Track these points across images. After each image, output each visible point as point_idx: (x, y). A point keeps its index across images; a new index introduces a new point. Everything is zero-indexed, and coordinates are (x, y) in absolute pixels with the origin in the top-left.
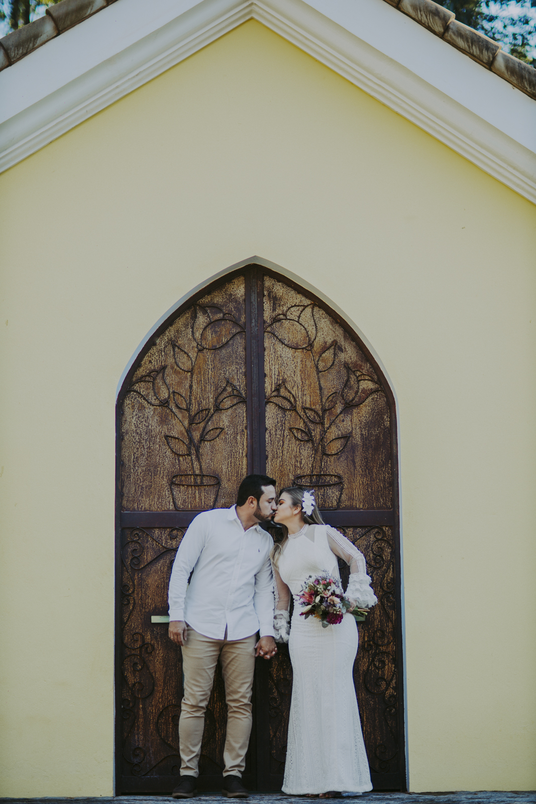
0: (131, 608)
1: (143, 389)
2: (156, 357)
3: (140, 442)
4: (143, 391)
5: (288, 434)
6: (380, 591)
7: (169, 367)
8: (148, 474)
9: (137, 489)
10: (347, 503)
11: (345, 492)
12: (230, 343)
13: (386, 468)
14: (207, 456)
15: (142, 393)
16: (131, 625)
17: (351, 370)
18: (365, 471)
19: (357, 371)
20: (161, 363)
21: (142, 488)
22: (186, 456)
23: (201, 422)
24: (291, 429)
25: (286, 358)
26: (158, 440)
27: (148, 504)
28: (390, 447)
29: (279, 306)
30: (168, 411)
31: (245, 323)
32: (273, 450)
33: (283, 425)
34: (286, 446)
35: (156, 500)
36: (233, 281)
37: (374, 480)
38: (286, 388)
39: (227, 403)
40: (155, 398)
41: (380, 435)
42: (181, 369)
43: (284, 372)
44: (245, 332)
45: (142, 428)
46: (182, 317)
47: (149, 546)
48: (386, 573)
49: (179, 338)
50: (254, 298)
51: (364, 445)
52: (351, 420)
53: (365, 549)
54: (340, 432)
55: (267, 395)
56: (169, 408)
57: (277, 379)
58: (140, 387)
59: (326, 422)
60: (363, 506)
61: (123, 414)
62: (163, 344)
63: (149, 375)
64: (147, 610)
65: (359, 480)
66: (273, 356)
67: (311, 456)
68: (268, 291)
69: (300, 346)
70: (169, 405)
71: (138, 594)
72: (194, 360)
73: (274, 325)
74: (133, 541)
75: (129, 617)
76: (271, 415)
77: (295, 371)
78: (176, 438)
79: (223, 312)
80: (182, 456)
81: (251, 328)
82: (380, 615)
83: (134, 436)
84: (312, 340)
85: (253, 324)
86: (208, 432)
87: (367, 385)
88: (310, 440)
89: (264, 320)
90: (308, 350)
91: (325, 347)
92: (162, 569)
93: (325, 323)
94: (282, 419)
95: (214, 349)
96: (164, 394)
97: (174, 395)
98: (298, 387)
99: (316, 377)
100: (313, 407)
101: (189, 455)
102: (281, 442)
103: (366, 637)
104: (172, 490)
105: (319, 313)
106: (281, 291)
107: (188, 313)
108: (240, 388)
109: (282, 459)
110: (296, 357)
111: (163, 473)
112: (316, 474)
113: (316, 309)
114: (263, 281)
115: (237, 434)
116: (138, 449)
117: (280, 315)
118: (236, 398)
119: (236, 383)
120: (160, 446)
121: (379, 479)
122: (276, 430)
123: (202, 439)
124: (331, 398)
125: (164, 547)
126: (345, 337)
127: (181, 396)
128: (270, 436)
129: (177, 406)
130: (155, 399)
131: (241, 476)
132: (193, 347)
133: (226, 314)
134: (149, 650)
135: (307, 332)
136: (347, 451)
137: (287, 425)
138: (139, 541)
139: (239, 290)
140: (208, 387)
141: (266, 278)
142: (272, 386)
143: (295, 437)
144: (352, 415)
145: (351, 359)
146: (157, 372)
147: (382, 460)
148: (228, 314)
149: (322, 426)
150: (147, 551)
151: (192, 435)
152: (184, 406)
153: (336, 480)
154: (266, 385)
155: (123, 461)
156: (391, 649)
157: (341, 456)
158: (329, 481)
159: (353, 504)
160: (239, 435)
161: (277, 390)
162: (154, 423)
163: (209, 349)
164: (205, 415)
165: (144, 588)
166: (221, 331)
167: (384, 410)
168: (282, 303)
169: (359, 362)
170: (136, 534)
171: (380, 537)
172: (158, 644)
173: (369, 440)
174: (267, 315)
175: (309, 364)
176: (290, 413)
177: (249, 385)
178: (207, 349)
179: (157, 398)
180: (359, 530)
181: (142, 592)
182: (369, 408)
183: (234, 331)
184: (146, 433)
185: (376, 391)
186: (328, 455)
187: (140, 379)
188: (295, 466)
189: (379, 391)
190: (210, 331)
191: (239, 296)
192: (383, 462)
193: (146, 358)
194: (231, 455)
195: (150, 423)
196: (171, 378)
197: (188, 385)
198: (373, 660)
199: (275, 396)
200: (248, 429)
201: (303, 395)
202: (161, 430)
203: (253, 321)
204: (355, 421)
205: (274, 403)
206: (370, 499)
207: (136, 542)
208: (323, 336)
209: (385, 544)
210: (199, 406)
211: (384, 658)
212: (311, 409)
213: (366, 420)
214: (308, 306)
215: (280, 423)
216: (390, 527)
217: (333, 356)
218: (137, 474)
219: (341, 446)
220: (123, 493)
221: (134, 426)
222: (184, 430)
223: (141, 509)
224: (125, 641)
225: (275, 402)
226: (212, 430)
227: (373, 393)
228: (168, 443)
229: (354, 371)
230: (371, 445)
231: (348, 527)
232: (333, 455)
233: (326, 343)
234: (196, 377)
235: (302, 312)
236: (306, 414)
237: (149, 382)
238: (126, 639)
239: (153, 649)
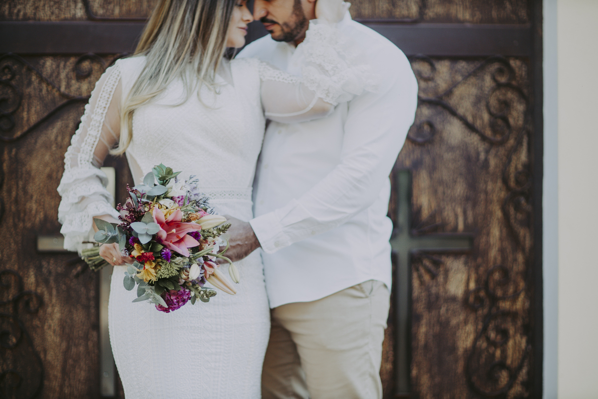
47: (33, 93)
48: (515, 153)
60: (471, 16)
64: (29, 225)
71: (9, 192)
92: (59, 139)
125: (63, 96)
134: (33, 304)
138: (13, 83)
150: (28, 104)
170: (7, 67)
171: (503, 80)
172: (51, 294)
180: (462, 65)
181: (18, 188)
198: (485, 329)
209: (512, 95)
211: (506, 325)
216: (524, 60)
231: (440, 58)
239: (41, 303)
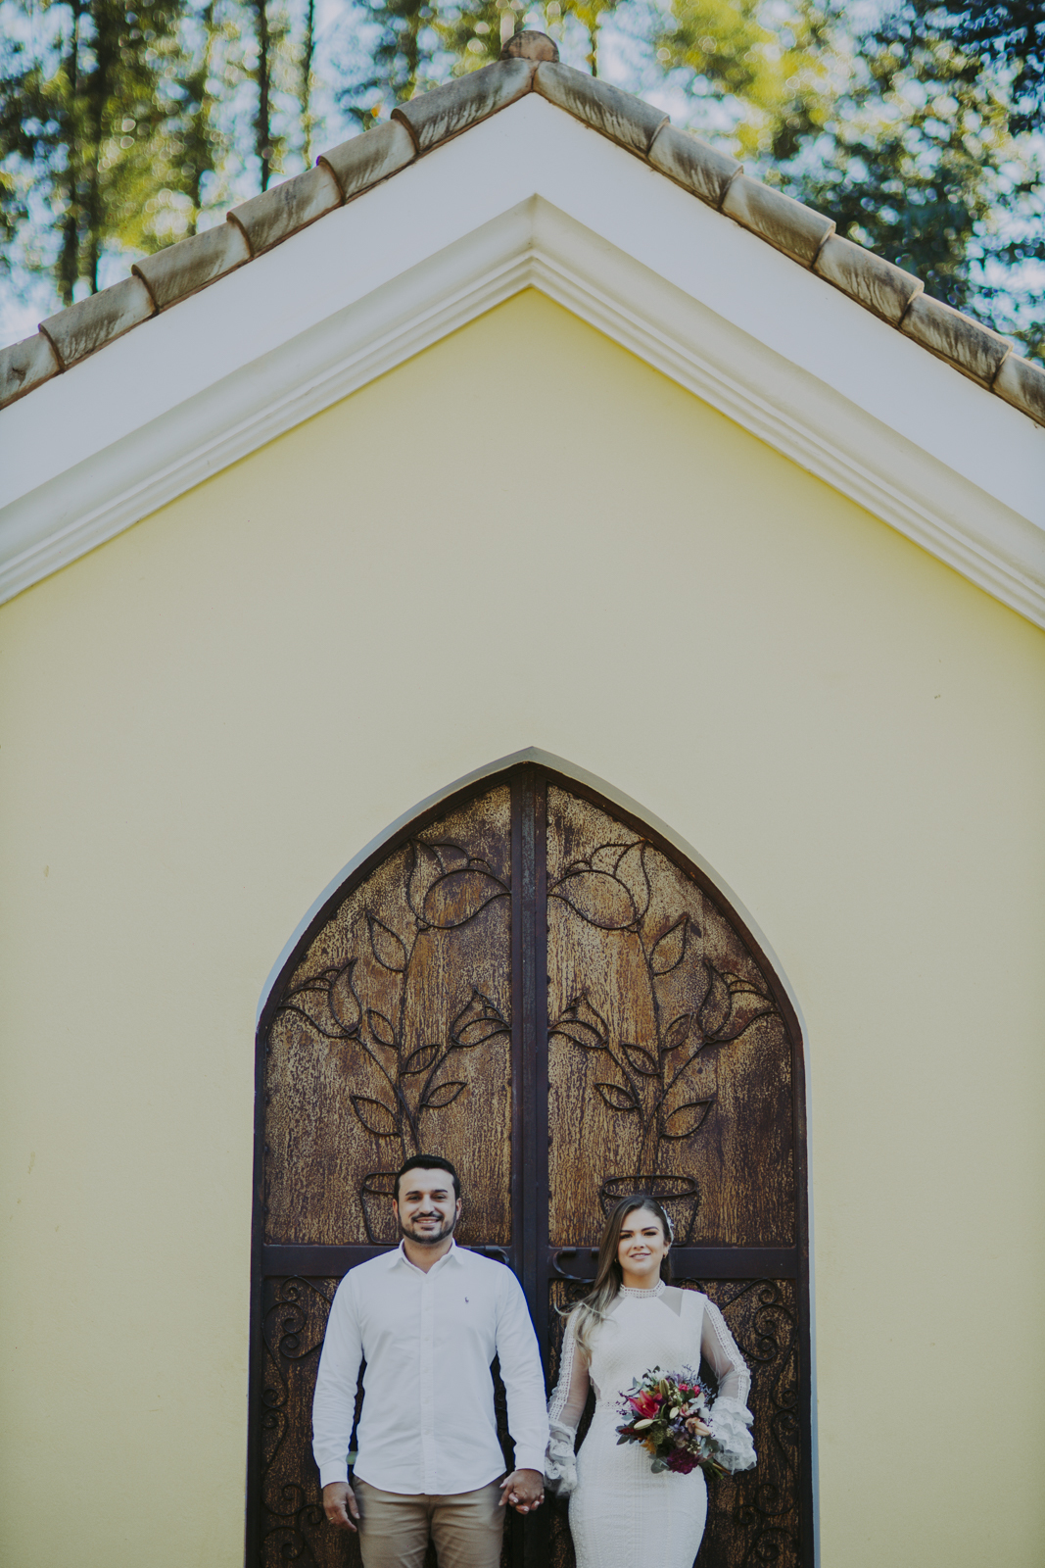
0: (280, 1434)
1: (309, 1004)
2: (335, 942)
3: (301, 1108)
4: (310, 1008)
5: (591, 1096)
6: (769, 1408)
7: (361, 962)
8: (318, 1170)
9: (295, 1201)
10: (707, 1233)
11: (702, 1211)
12: (482, 915)
13: (783, 1164)
14: (433, 1137)
15: (307, 1012)
16: (280, 1468)
17: (717, 972)
18: (743, 1170)
19: (728, 973)
20: (346, 954)
21: (305, 1199)
22: (392, 1138)
23: (423, 1070)
24: (597, 1087)
25: (590, 947)
26: (338, 1105)
27: (314, 1229)
28: (792, 1125)
29: (578, 845)
30: (357, 1049)
31: (510, 878)
32: (561, 1127)
33: (582, 1077)
34: (587, 1118)
35: (332, 1222)
36: (488, 795)
37: (759, 1189)
38: (589, 1006)
39: (474, 1034)
40: (333, 1021)
41: (772, 1099)
42: (384, 966)
43: (586, 975)
44: (510, 895)
45: (307, 1082)
46: (387, 864)
47: (317, 1313)
48: (782, 1371)
49: (381, 905)
50: (528, 829)
51: (741, 1119)
52: (716, 1069)
53: (740, 1324)
54: (693, 1094)
55: (552, 1018)
56: (360, 1043)
57: (572, 987)
58: (304, 1001)
59: (666, 1074)
60: (738, 1239)
61: (270, 1053)
62: (349, 916)
63: (321, 977)
65: (729, 1188)
66: (564, 942)
67: (637, 1140)
68: (556, 815)
69: (617, 923)
70: (359, 1036)
71: (293, 1408)
72: (410, 949)
73: (567, 883)
74: (286, 1303)
75: (275, 1454)
76: (559, 1057)
77: (606, 973)
78: (372, 1102)
79: (468, 857)
80: (384, 1136)
81: (522, 886)
82: (768, 1455)
83: (290, 1097)
84: (641, 912)
85: (527, 880)
86: (436, 1090)
87: (747, 1001)
88: (636, 1107)
89: (547, 873)
90: (632, 932)
91: (665, 926)
93: (666, 880)
94: (580, 1066)
95: (451, 927)
96: (351, 1015)
97: (370, 1018)
98: (612, 1004)
99: (649, 984)
100: (641, 1044)
101: (397, 1135)
102: (578, 1111)
103: (741, 1498)
104: (363, 1203)
105: (654, 859)
106: (582, 816)
107: (400, 856)
108: (499, 1004)
109: (579, 1145)
110: (609, 945)
111: (347, 1169)
112: (645, 1174)
113: (649, 852)
114: (546, 796)
115: (493, 1094)
116: (297, 1121)
117: (578, 862)
118: (491, 1024)
119: (491, 995)
120: (340, 1116)
121: (769, 1187)
122: (569, 1088)
123: (424, 1104)
124: (676, 1027)
126: (705, 907)
127: (384, 1019)
128: (557, 1100)
129: (376, 1039)
130: (333, 1025)
131: (498, 1176)
132: (408, 923)
133: (474, 859)
134: (315, 1517)
135: (631, 897)
136: (708, 1132)
137: (591, 1079)
138: (298, 1303)
139: (499, 812)
140: (437, 1002)
141: (553, 791)
142: (561, 1001)
143: (606, 1101)
144: (717, 1059)
145: (716, 950)
146: (337, 971)
147: (775, 1149)
148: (478, 859)
149: (658, 1082)
150: (313, 1324)
151: (404, 1097)
152: (390, 1039)
153: (685, 1187)
154: (549, 999)
155: (268, 1146)
156: (790, 1522)
157: (695, 1141)
158: (670, 1190)
159: (717, 1234)
160: (496, 1097)
161: (572, 1009)
162: (330, 1071)
163: (439, 928)
164: (430, 1056)
165: (305, 1395)
166: (463, 893)
167: (780, 1050)
168: (583, 840)
169: (732, 957)
170: (292, 1288)
171: (770, 1301)
173: (750, 1110)
174: (554, 862)
175: (635, 959)
176: (596, 1054)
177: (516, 998)
178: (435, 927)
179: (337, 1022)
180: (729, 1286)
181: (302, 1404)
182: (751, 1047)
183: (489, 892)
184: (315, 1091)
185: (765, 1013)
186: (670, 1139)
187: (304, 985)
188: (605, 1159)
189: (771, 1013)
190: (441, 893)
191: (499, 825)
192: (778, 1153)
193: (316, 944)
194: (480, 1135)
195: (323, 1070)
196: (365, 984)
197: (397, 997)
198: (755, 1545)
199: (567, 1022)
200: (514, 1085)
201: (623, 1019)
202: (344, 1084)
203: (527, 873)
204: (723, 1072)
205: (566, 1035)
206: (752, 1226)
207: (292, 1304)
208: (661, 905)
209: (779, 1315)
210: (418, 1040)
211: (777, 1541)
212: (637, 1048)
213: (745, 1070)
214: (633, 845)
215: (577, 1075)
216: (791, 1281)
217: (681, 945)
218: (296, 1171)
219: (695, 1122)
220: (268, 1208)
221: (291, 1077)
222: (388, 1087)
223: (303, 1239)
224: (268, 1501)
225: (566, 1032)
226: (444, 1085)
227: (758, 1017)
228: (357, 1111)
229: (723, 974)
230: (755, 1119)
231: (708, 1280)
232: (678, 1138)
233: (667, 918)
234: (413, 981)
235: (621, 856)
236: (627, 1057)
237: (321, 990)
238: (270, 1495)
